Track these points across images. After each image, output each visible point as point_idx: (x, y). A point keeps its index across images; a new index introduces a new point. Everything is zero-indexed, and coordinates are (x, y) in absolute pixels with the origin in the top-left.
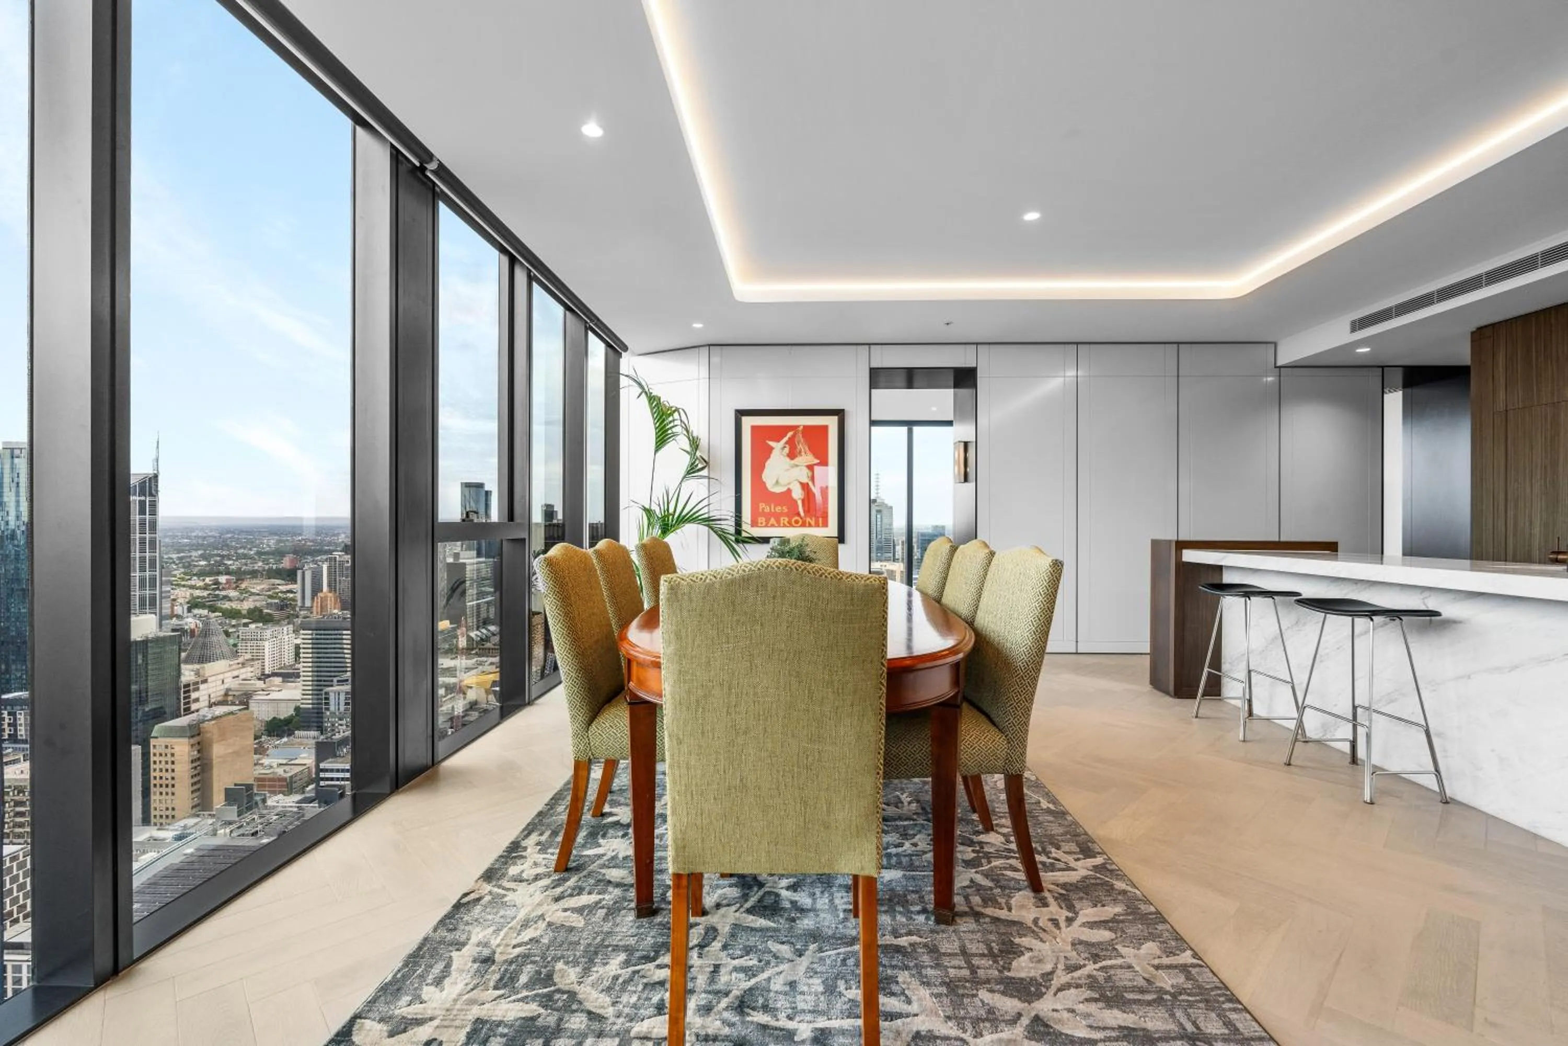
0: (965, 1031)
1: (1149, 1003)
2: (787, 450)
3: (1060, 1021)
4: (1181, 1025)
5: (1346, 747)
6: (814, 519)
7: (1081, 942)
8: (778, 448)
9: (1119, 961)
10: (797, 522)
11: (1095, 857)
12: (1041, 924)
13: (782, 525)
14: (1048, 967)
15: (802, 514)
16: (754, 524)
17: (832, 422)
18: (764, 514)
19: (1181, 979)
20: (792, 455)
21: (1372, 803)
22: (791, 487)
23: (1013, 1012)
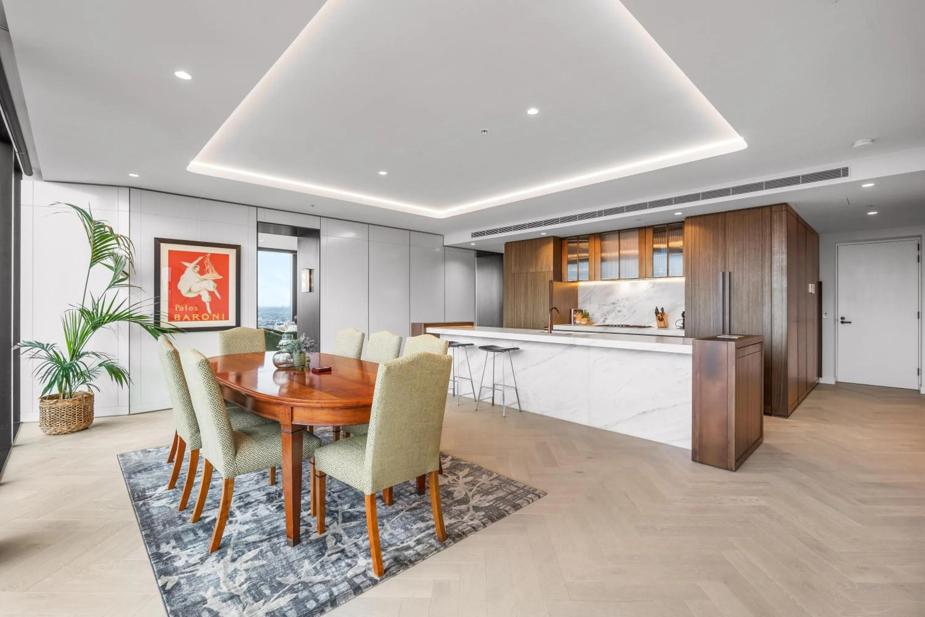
0: (458, 519)
1: (496, 490)
2: (198, 269)
3: (479, 504)
4: (507, 492)
5: (490, 401)
6: (218, 315)
7: (466, 483)
8: (191, 269)
9: (480, 483)
10: (205, 317)
11: (448, 457)
12: (450, 482)
13: (194, 319)
14: (464, 493)
15: (210, 312)
16: (171, 318)
17: (232, 253)
18: (178, 312)
19: (498, 481)
20: (202, 272)
21: (505, 417)
22: (201, 293)
23: (466, 509)
